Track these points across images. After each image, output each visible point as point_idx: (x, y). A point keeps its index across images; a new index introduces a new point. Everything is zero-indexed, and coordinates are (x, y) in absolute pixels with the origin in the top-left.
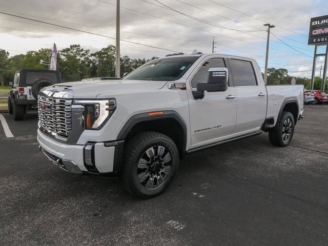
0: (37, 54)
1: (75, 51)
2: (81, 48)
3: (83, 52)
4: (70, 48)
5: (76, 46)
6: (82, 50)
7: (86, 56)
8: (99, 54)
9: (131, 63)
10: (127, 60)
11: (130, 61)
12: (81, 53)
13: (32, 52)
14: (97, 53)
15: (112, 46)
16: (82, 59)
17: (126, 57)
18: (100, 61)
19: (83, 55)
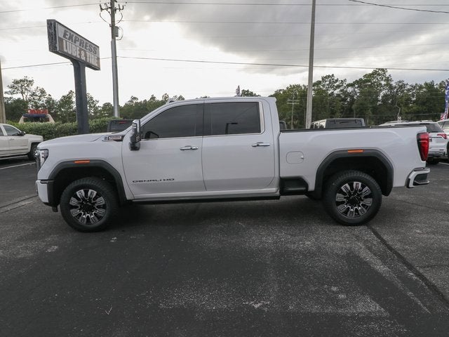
0: (284, 92)
1: (327, 83)
2: (336, 79)
3: (338, 83)
4: (321, 80)
5: (329, 76)
6: (337, 81)
7: (341, 88)
8: (359, 83)
9: (409, 90)
10: (401, 87)
11: (408, 87)
12: (335, 85)
13: (280, 90)
14: (357, 82)
15: (379, 69)
16: (337, 92)
17: (400, 82)
18: (361, 93)
19: (338, 87)
